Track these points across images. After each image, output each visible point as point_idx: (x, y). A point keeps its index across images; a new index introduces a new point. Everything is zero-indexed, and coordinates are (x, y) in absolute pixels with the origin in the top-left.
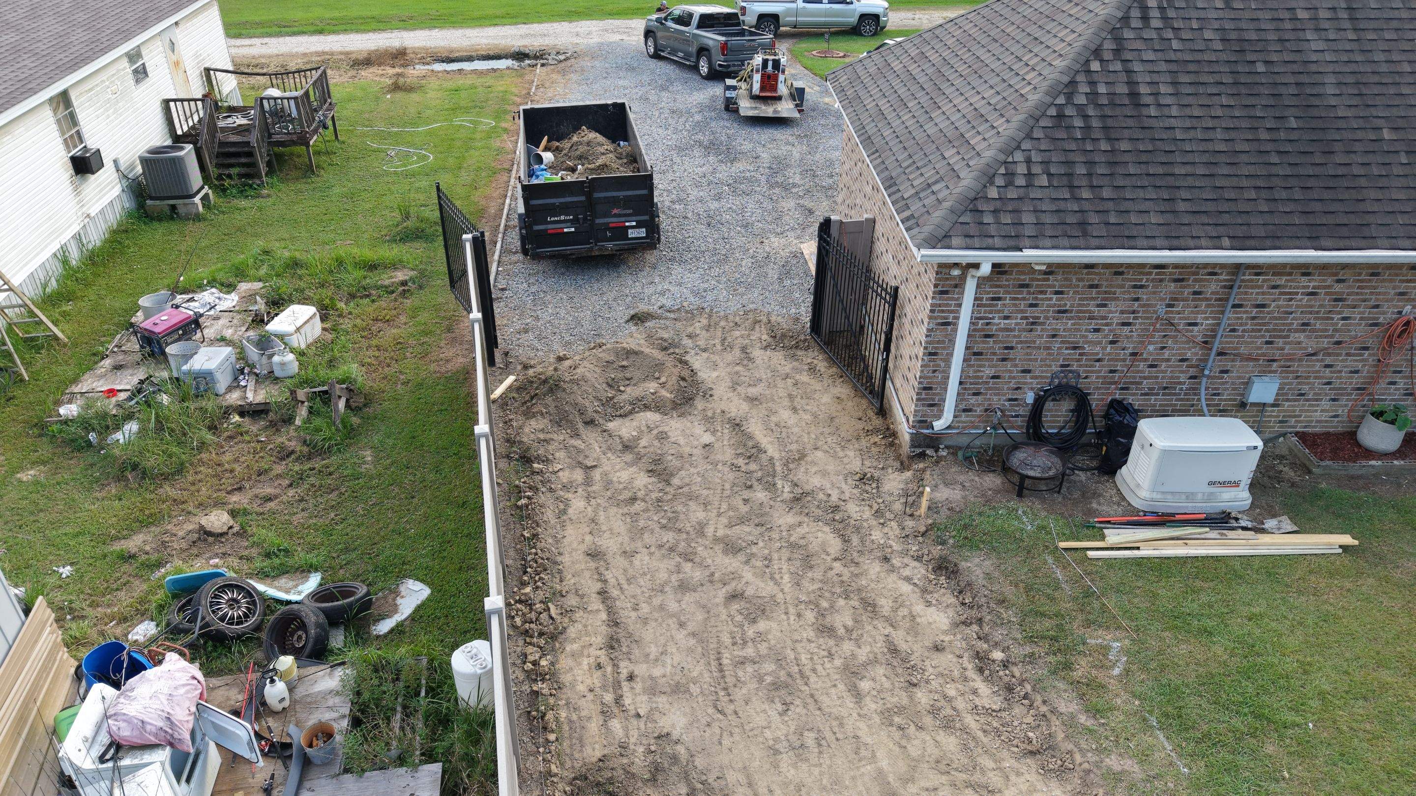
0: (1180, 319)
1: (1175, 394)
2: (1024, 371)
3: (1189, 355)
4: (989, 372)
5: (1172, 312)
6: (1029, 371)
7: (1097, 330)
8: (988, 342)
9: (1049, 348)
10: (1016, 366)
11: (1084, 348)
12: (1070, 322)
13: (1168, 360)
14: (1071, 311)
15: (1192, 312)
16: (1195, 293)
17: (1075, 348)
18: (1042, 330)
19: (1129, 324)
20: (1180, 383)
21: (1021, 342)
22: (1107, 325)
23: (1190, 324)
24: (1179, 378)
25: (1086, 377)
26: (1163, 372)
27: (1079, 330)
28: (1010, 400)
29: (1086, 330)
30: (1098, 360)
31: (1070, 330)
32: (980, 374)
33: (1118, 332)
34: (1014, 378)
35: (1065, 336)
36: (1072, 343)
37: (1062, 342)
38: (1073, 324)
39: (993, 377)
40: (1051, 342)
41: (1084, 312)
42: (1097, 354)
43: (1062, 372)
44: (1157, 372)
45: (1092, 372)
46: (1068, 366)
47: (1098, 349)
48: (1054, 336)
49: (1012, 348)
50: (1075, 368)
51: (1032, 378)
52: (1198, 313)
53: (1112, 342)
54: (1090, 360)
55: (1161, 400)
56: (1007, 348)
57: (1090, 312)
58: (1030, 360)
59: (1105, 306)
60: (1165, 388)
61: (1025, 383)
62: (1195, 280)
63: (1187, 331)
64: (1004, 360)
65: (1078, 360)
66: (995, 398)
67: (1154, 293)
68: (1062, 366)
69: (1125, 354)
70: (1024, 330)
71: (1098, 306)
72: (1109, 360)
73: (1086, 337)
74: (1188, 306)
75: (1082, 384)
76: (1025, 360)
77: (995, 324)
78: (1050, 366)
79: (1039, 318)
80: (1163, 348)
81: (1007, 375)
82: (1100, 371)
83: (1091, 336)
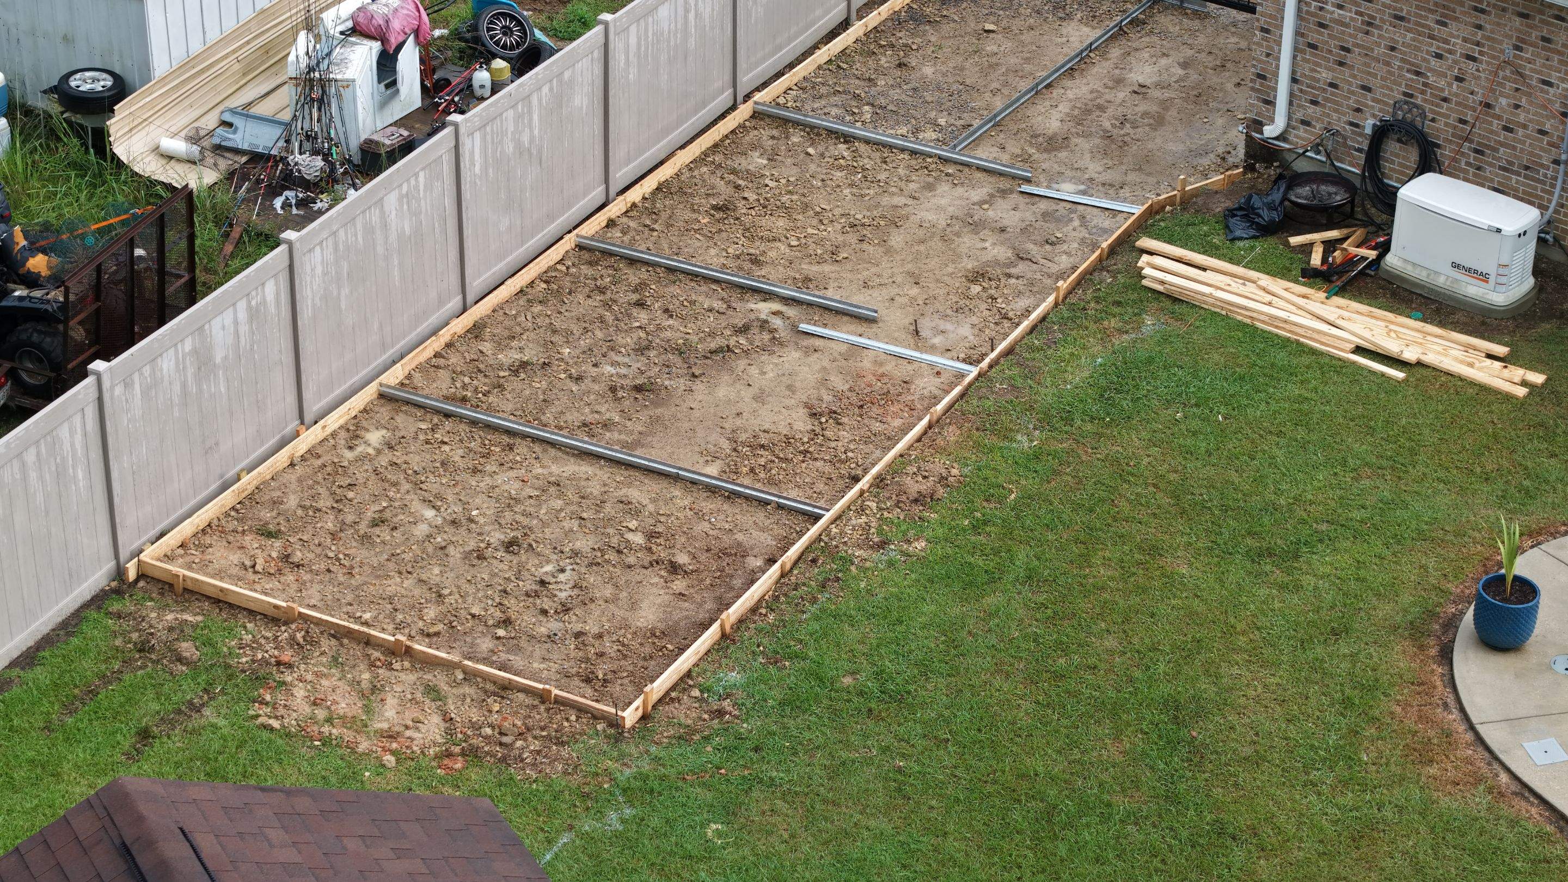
0: (1532, 70)
1: (1538, 181)
2: (1364, 88)
3: (1547, 127)
4: (1325, 75)
5: (1521, 58)
6: (1369, 89)
7: (1439, 56)
8: (1322, 34)
9: (1388, 64)
10: (1354, 77)
11: (1427, 78)
12: (1410, 35)
13: (1525, 127)
14: (1409, 21)
15: (1544, 65)
16: (1544, 39)
17: (1418, 73)
18: (1380, 36)
19: (1474, 59)
20: (1542, 166)
21: (1358, 46)
22: (1450, 52)
23: (1545, 82)
24: (1540, 157)
25: (1433, 120)
26: (1520, 142)
27: (1418, 49)
28: (1352, 124)
29: (1428, 52)
30: (1445, 100)
31: (1409, 46)
32: (1317, 75)
33: (1463, 66)
34: (1353, 93)
35: (1405, 53)
36: (1413, 64)
37: (1402, 60)
38: (1413, 40)
39: (1332, 85)
40: (1390, 56)
41: (1423, 26)
42: (1443, 90)
43: (1406, 103)
44: (1514, 140)
45: (1439, 114)
46: (1411, 96)
47: (1442, 83)
48: (1393, 49)
49: (1348, 50)
50: (1419, 102)
51: (1374, 100)
52: (1550, 68)
53: (1459, 79)
54: (1436, 96)
55: (1524, 184)
56: (1343, 48)
57: (1429, 28)
58: (1369, 73)
59: (1445, 25)
60: (1527, 168)
61: (1366, 106)
62: (1542, 21)
63: (1542, 91)
64: (1341, 64)
65: (1423, 92)
66: (1335, 116)
67: (1498, 24)
68: (1405, 94)
69: (1474, 101)
70: (1360, 31)
71: (1438, 22)
72: (1457, 104)
73: (1428, 61)
74: (1538, 55)
75: (1428, 127)
76: (1363, 72)
77: (1328, 11)
78: (1392, 90)
79: (1374, 18)
80: (1517, 107)
81: (1346, 87)
82: (1448, 117)
83: (1434, 62)
